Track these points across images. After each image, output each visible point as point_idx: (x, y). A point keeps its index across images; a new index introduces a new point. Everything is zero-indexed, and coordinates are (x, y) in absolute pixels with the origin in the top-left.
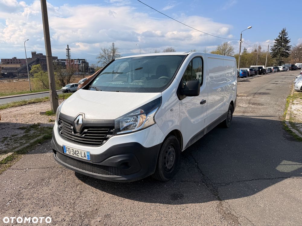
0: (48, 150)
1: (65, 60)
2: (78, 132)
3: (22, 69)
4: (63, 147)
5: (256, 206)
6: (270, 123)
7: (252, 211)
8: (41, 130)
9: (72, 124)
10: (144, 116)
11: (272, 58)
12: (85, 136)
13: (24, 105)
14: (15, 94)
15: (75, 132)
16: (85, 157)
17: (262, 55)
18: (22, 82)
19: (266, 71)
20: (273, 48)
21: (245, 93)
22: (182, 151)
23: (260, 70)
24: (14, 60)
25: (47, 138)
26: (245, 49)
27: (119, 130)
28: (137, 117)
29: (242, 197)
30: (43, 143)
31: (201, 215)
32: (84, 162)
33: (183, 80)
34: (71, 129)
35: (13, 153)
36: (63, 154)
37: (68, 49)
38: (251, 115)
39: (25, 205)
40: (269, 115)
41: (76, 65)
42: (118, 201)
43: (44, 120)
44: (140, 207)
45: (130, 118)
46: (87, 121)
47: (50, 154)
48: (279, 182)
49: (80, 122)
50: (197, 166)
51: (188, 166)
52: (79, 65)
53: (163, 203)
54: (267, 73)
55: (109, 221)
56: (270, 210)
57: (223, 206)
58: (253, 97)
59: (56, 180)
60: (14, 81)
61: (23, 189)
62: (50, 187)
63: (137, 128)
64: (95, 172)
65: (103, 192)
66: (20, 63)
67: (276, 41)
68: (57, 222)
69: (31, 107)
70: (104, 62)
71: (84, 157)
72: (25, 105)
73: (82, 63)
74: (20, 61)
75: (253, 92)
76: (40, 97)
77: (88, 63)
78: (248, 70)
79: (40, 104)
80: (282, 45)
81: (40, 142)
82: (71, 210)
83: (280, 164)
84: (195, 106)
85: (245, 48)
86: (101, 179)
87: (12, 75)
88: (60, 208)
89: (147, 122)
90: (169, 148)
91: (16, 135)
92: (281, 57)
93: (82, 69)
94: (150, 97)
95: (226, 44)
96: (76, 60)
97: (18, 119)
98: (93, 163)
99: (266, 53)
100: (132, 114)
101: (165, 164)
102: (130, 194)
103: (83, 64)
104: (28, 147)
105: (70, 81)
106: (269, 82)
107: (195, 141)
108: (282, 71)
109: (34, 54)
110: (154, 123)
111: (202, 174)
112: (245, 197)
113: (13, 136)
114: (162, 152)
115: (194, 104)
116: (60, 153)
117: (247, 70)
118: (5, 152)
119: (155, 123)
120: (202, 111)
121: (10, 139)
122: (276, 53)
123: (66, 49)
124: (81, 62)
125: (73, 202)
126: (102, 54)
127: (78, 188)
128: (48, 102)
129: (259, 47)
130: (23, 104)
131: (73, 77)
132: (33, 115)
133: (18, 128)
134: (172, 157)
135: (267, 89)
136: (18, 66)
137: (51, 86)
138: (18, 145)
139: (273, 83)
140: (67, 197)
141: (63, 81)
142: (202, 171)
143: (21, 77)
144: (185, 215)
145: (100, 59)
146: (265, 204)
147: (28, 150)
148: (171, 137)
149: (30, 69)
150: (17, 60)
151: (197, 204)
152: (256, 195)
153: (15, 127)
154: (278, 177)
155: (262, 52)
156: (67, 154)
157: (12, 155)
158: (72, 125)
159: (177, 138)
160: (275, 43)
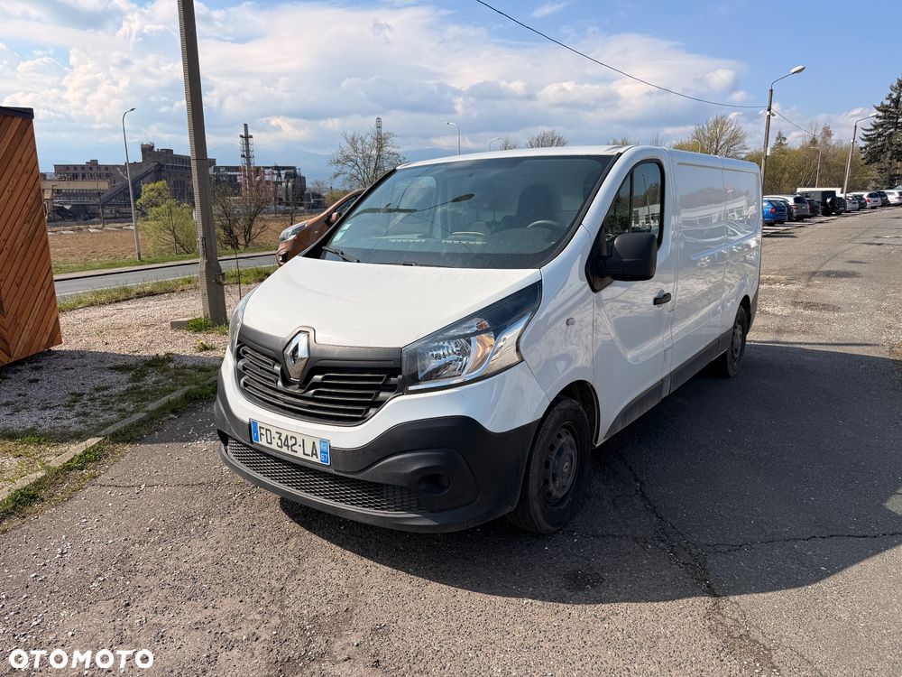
0: (201, 433)
1: (237, 169)
2: (294, 383)
3: (115, 196)
4: (250, 425)
5: (827, 617)
6: (862, 366)
7: (815, 631)
8: (176, 374)
9: (278, 358)
10: (488, 339)
11: (867, 163)
12: (315, 394)
13: (123, 300)
14: (95, 269)
15: (287, 382)
16: (314, 456)
17: (834, 156)
18: (112, 234)
19: (845, 206)
20: (868, 133)
21: (780, 272)
22: (597, 445)
23: (828, 200)
24: (92, 170)
25: (196, 399)
26: (781, 138)
27: (414, 379)
28: (467, 341)
29: (781, 589)
30: (185, 411)
31: (658, 637)
32: (311, 470)
33: (604, 230)
34: (274, 374)
35: (100, 439)
36: (248, 446)
37: (247, 137)
38: (802, 341)
39: (143, 592)
40: (859, 342)
41: (268, 182)
42: (409, 588)
43: (185, 346)
44: (473, 606)
45: (446, 344)
46: (321, 351)
47: (207, 446)
48: (895, 545)
49: (302, 353)
50: (641, 490)
51: (612, 490)
52: (277, 183)
53: (543, 599)
54: (849, 212)
55: (386, 644)
56: (869, 630)
57: (724, 613)
58: (808, 286)
59: (227, 520)
60: (91, 231)
61: (133, 545)
62: (211, 541)
63: (468, 373)
64: (341, 501)
65: (365, 560)
66: (108, 176)
67: (880, 111)
68: (237, 641)
69: (143, 307)
70: (352, 176)
71: (313, 454)
72: (128, 300)
73: (285, 178)
74: (108, 172)
75: (805, 269)
76: (170, 276)
77: (304, 178)
78: (791, 201)
79: (169, 298)
80: (897, 123)
81: (174, 409)
82: (275, 609)
83: (899, 492)
84: (631, 312)
85: (780, 134)
86: (361, 520)
87: (86, 212)
88: (241, 601)
89: (497, 355)
90: (560, 436)
91: (106, 388)
92: (895, 160)
93: (287, 195)
94: (506, 281)
95: (720, 123)
96: (270, 170)
97: (109, 340)
98: (337, 473)
99: (847, 149)
100: (453, 332)
101: (546, 482)
102: (443, 567)
103: (288, 181)
104: (141, 423)
105: (253, 230)
106: (855, 238)
107: (636, 416)
108: (896, 205)
109: (147, 150)
110: (517, 359)
111: (657, 516)
112: (789, 588)
113: (97, 390)
114: (539, 447)
115: (630, 304)
116: (239, 442)
117: (785, 202)
118: (80, 436)
119: (522, 360)
120: (658, 326)
121: (90, 400)
122: (877, 150)
123: (242, 136)
124: (283, 176)
125: (277, 585)
126: (347, 153)
127: (291, 545)
128: (192, 292)
129: (824, 129)
130: (122, 297)
131: (263, 219)
132: (150, 331)
133: (111, 368)
134: (567, 464)
135: (852, 262)
136: (104, 185)
137: (205, 246)
138: (115, 416)
139: (867, 241)
140: (262, 572)
141: (231, 232)
142: (655, 507)
143: (111, 218)
144: (609, 635)
145: (340, 166)
146: (853, 612)
147: (143, 431)
148: (565, 405)
149: (137, 196)
150: (99, 167)
151: (644, 605)
152: (824, 585)
153: (102, 365)
154: (891, 532)
155: (834, 146)
156: (261, 446)
157: (97, 445)
158: (277, 361)
159: (583, 407)
160: (877, 117)
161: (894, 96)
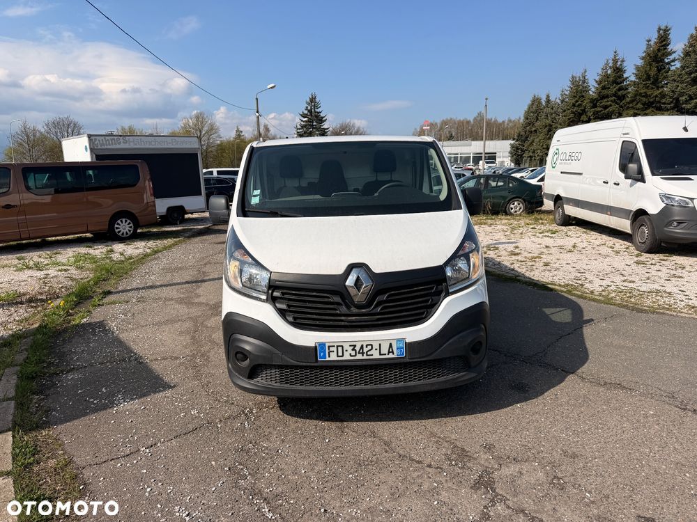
4: (315, 348)
12: (382, 309)
26: (239, 131)
32: (386, 364)
35: (10, 433)
67: (303, 117)
85: (238, 128)
95: (200, 117)
104: (19, 410)
156: (328, 362)
157: (17, 439)
158: (336, 293)
160: (302, 121)
161: (309, 108)
